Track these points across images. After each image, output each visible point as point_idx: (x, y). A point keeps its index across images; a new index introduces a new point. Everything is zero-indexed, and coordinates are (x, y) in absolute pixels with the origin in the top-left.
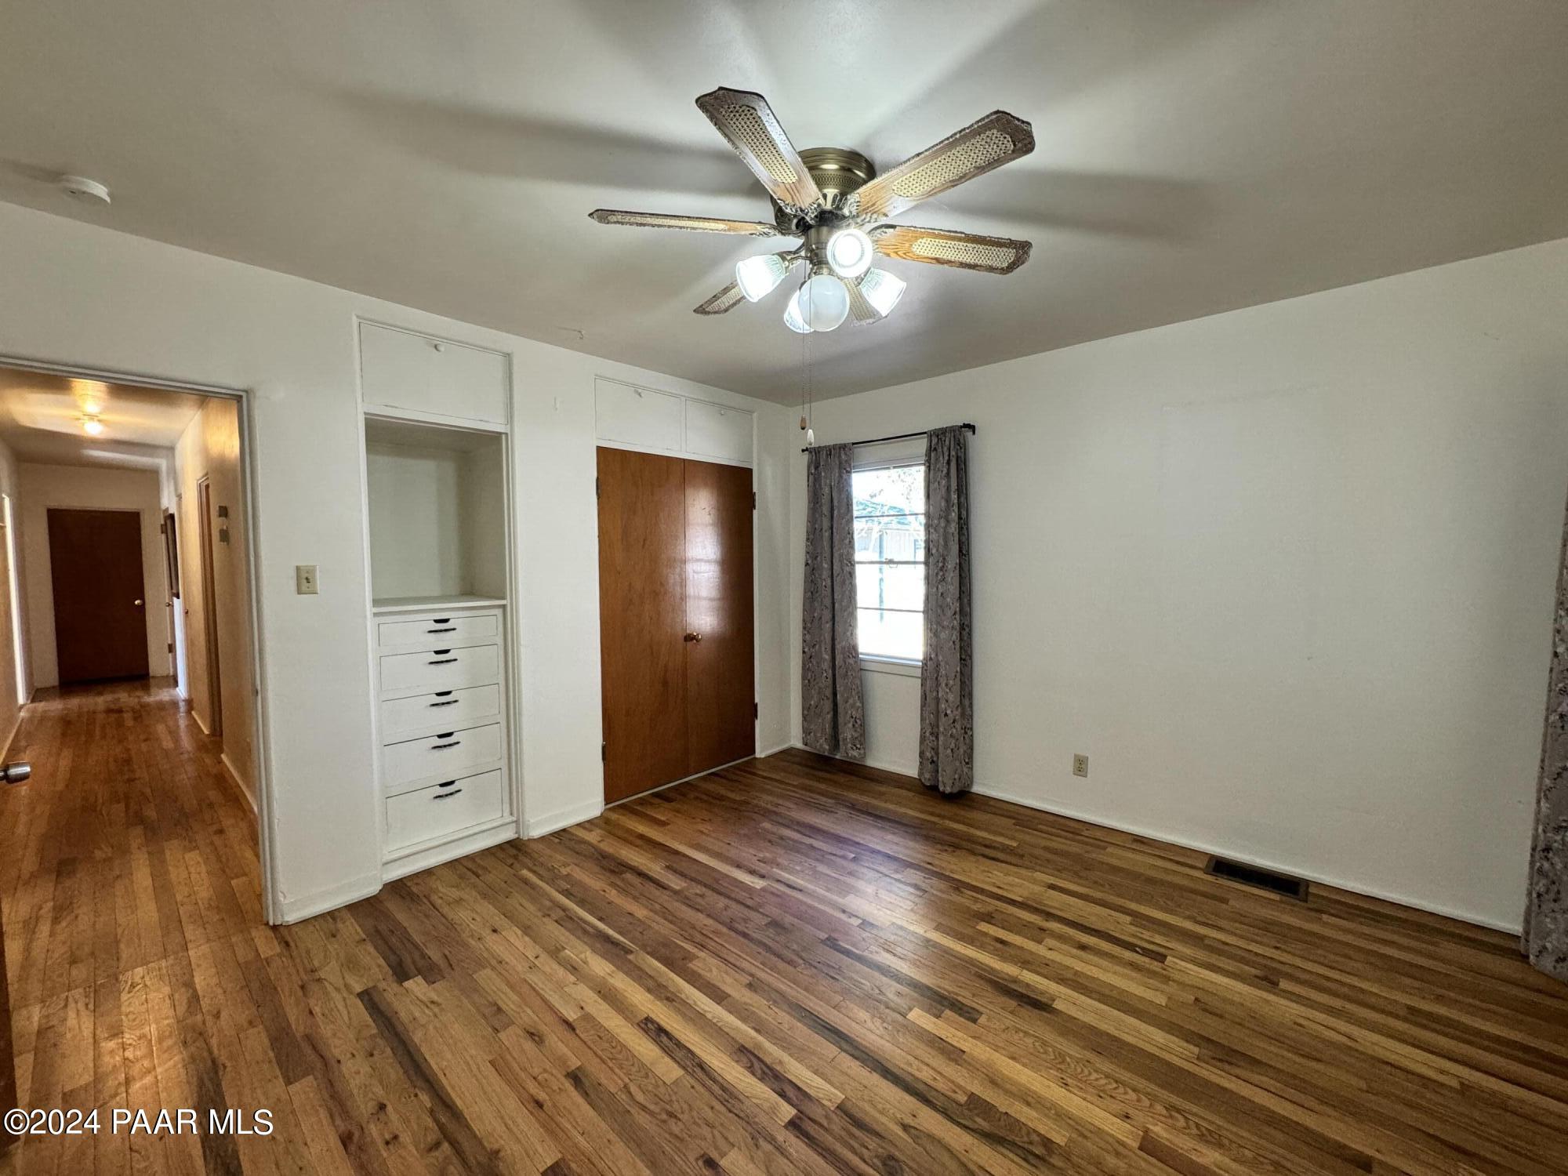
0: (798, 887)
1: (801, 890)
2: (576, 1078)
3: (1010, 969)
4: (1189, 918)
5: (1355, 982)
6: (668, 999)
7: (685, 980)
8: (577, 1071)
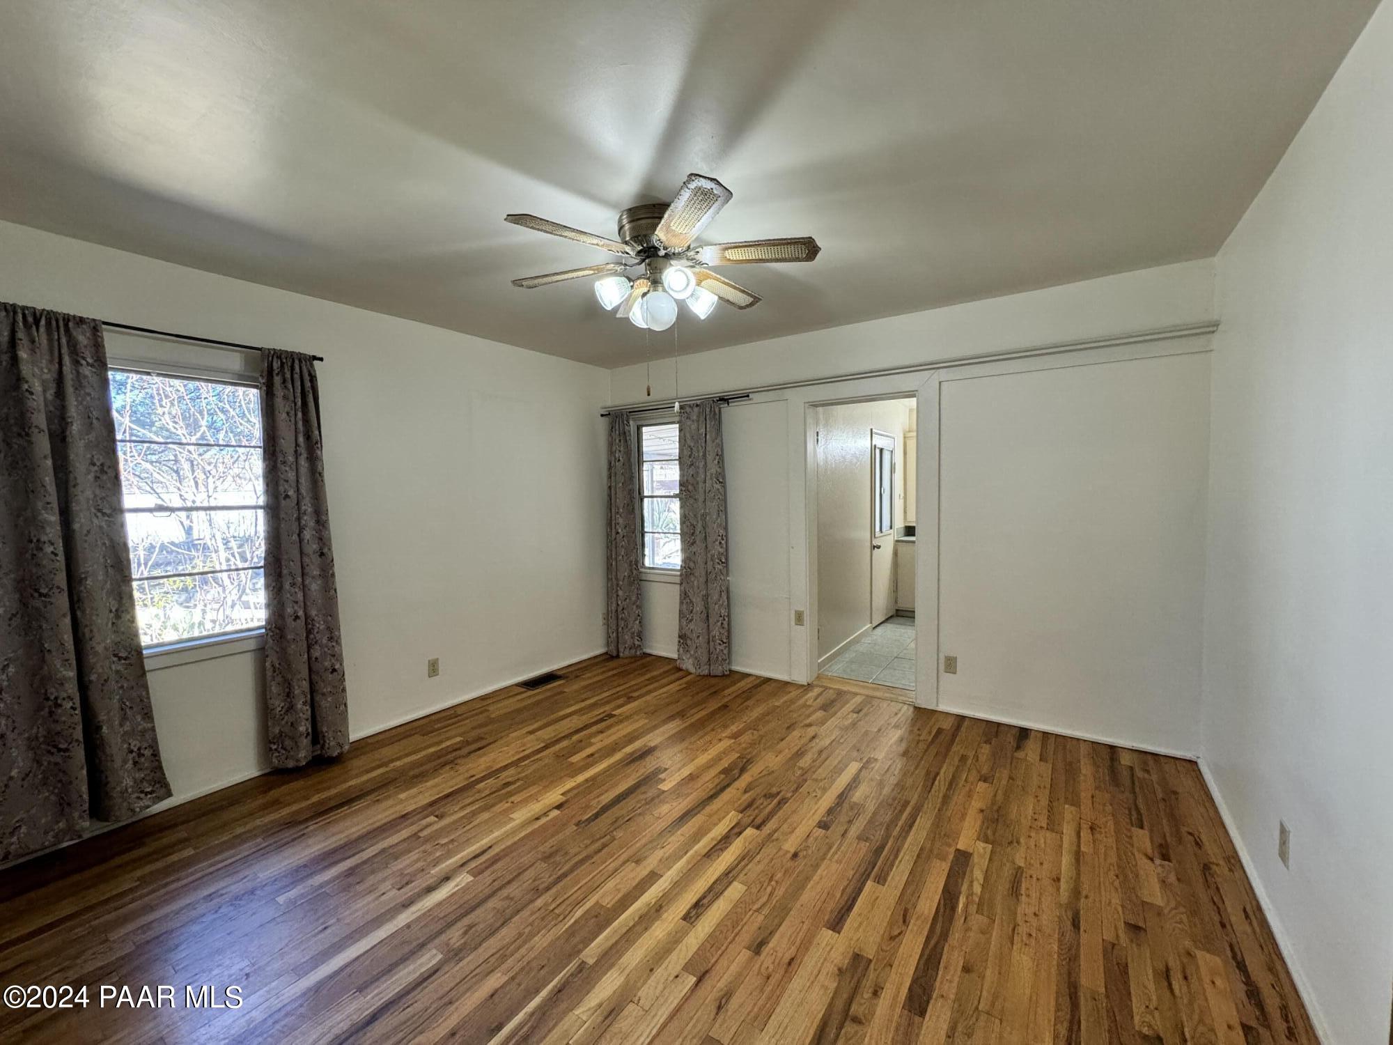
0: (485, 848)
1: (490, 847)
2: (757, 948)
3: (618, 756)
4: (577, 702)
5: (627, 686)
6: (658, 911)
7: (631, 905)
8: (753, 948)
